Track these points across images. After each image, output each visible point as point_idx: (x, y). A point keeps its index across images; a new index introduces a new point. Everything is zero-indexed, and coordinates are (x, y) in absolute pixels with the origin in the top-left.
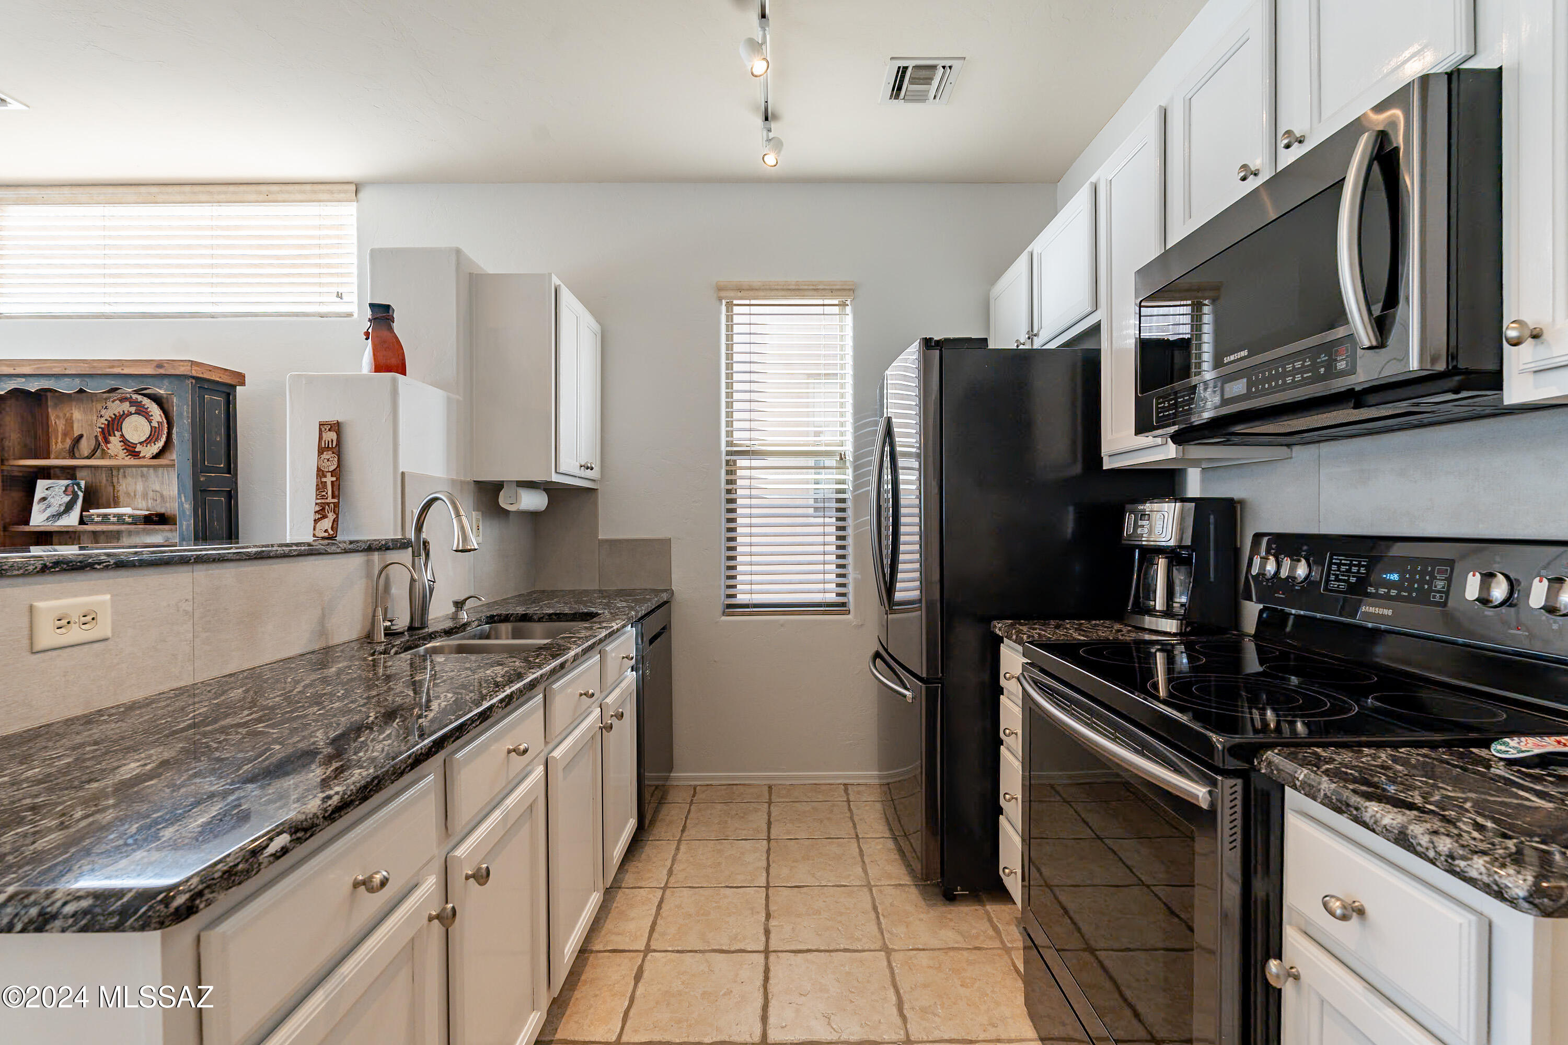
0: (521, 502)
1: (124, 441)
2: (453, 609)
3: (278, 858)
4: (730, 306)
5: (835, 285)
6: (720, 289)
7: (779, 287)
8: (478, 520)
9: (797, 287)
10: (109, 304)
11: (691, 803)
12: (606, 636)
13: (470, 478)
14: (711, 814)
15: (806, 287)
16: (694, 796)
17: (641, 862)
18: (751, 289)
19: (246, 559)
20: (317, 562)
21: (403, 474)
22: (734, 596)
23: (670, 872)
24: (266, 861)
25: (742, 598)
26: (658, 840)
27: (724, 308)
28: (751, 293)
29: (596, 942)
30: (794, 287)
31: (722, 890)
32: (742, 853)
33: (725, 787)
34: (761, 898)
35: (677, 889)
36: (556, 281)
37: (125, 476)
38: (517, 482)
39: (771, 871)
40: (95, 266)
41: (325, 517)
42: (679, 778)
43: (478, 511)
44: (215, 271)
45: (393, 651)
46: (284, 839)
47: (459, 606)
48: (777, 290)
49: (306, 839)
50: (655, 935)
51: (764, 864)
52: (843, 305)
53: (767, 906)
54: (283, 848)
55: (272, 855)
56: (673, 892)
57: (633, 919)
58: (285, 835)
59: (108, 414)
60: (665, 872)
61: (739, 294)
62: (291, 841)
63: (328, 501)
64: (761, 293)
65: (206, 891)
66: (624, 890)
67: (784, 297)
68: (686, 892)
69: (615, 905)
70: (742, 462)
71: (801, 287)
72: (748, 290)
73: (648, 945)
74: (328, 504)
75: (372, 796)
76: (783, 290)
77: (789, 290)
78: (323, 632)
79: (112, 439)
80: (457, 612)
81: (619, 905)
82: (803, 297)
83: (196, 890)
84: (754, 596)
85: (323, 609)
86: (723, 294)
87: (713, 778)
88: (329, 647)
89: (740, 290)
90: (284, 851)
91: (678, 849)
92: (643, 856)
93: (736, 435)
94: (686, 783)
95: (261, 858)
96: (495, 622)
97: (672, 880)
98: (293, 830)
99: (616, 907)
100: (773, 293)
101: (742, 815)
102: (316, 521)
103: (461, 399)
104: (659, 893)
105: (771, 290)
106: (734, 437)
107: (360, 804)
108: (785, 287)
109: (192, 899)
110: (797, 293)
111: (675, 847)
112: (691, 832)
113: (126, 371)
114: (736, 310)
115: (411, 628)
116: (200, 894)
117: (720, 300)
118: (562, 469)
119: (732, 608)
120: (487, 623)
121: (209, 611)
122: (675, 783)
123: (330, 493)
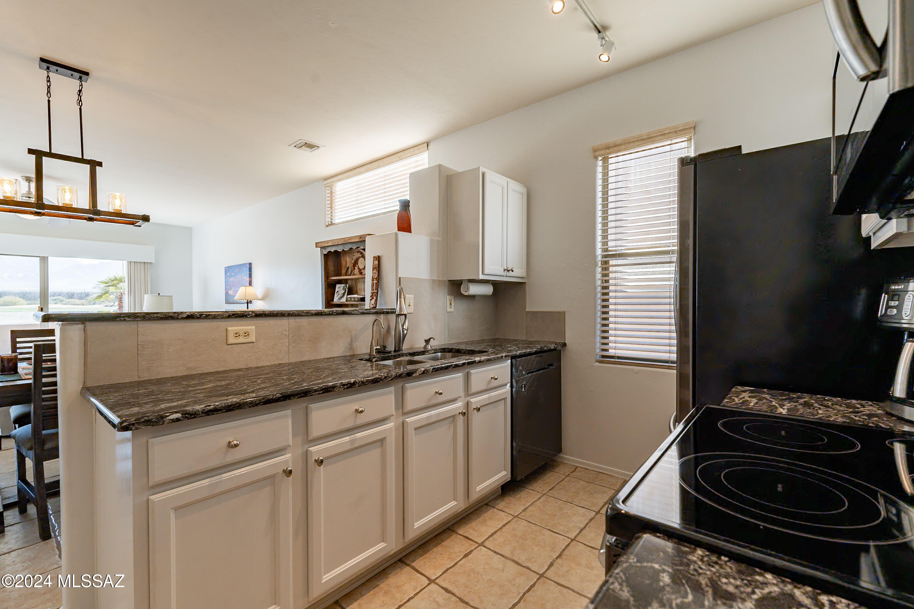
0: (470, 290)
1: (359, 268)
2: (425, 344)
3: (175, 422)
4: (605, 160)
5: (678, 128)
6: (595, 151)
7: (635, 140)
8: (451, 300)
9: (648, 136)
10: (358, 214)
11: (568, 476)
12: (464, 364)
13: (446, 278)
14: (574, 486)
15: (655, 135)
16: (572, 473)
17: (514, 498)
18: (616, 146)
19: (311, 316)
20: (348, 318)
21: (400, 278)
22: (607, 350)
23: (525, 510)
24: (167, 421)
25: (612, 352)
26: (532, 490)
27: (600, 163)
28: (616, 148)
29: (462, 529)
30: (646, 137)
31: (545, 530)
32: (574, 515)
33: (594, 472)
34: (563, 544)
35: (521, 520)
36: (482, 169)
37: (359, 283)
38: (468, 280)
39: (584, 531)
40: (354, 201)
41: (373, 298)
42: (568, 460)
43: (451, 295)
44: (386, 194)
45: (374, 360)
46: (179, 415)
47: (427, 342)
48: (633, 142)
49: (191, 418)
50: (491, 539)
51: (583, 526)
52: (689, 140)
53: (564, 550)
54: (177, 419)
55: (170, 419)
56: (517, 520)
57: (487, 526)
58: (179, 414)
59: (354, 258)
60: (523, 508)
61: (608, 151)
62: (182, 417)
63: (374, 291)
64: (623, 147)
65: (136, 424)
66: (495, 509)
67: (639, 146)
68: (525, 523)
69: (484, 515)
70: (612, 262)
71: (652, 136)
72: (613, 147)
73: (484, 542)
74: (374, 292)
75: (234, 410)
76: (638, 141)
77: (642, 139)
78: (351, 348)
79: (356, 268)
80: (426, 345)
81: (486, 516)
82: (653, 142)
83: (131, 423)
84: (619, 351)
85: (351, 338)
86: (597, 153)
87: (590, 465)
88: (355, 355)
89: (608, 148)
90: (178, 420)
91: (539, 498)
92: (518, 496)
93: (610, 244)
94: (571, 463)
95: (164, 420)
96: (445, 352)
97: (523, 514)
98: (184, 413)
99: (484, 517)
100: (632, 144)
101: (592, 492)
102: (371, 300)
103: (440, 239)
104: (510, 518)
105: (630, 143)
106: (609, 245)
107: (226, 412)
108: (640, 139)
109: (129, 425)
110: (649, 140)
111: (539, 496)
112: (554, 493)
113: (353, 241)
114: (611, 161)
115: (395, 351)
116: (133, 424)
117: (596, 158)
118: (486, 272)
119: (606, 358)
120: (440, 352)
121: (295, 335)
122: (566, 462)
123: (375, 288)
